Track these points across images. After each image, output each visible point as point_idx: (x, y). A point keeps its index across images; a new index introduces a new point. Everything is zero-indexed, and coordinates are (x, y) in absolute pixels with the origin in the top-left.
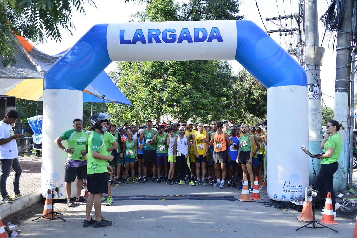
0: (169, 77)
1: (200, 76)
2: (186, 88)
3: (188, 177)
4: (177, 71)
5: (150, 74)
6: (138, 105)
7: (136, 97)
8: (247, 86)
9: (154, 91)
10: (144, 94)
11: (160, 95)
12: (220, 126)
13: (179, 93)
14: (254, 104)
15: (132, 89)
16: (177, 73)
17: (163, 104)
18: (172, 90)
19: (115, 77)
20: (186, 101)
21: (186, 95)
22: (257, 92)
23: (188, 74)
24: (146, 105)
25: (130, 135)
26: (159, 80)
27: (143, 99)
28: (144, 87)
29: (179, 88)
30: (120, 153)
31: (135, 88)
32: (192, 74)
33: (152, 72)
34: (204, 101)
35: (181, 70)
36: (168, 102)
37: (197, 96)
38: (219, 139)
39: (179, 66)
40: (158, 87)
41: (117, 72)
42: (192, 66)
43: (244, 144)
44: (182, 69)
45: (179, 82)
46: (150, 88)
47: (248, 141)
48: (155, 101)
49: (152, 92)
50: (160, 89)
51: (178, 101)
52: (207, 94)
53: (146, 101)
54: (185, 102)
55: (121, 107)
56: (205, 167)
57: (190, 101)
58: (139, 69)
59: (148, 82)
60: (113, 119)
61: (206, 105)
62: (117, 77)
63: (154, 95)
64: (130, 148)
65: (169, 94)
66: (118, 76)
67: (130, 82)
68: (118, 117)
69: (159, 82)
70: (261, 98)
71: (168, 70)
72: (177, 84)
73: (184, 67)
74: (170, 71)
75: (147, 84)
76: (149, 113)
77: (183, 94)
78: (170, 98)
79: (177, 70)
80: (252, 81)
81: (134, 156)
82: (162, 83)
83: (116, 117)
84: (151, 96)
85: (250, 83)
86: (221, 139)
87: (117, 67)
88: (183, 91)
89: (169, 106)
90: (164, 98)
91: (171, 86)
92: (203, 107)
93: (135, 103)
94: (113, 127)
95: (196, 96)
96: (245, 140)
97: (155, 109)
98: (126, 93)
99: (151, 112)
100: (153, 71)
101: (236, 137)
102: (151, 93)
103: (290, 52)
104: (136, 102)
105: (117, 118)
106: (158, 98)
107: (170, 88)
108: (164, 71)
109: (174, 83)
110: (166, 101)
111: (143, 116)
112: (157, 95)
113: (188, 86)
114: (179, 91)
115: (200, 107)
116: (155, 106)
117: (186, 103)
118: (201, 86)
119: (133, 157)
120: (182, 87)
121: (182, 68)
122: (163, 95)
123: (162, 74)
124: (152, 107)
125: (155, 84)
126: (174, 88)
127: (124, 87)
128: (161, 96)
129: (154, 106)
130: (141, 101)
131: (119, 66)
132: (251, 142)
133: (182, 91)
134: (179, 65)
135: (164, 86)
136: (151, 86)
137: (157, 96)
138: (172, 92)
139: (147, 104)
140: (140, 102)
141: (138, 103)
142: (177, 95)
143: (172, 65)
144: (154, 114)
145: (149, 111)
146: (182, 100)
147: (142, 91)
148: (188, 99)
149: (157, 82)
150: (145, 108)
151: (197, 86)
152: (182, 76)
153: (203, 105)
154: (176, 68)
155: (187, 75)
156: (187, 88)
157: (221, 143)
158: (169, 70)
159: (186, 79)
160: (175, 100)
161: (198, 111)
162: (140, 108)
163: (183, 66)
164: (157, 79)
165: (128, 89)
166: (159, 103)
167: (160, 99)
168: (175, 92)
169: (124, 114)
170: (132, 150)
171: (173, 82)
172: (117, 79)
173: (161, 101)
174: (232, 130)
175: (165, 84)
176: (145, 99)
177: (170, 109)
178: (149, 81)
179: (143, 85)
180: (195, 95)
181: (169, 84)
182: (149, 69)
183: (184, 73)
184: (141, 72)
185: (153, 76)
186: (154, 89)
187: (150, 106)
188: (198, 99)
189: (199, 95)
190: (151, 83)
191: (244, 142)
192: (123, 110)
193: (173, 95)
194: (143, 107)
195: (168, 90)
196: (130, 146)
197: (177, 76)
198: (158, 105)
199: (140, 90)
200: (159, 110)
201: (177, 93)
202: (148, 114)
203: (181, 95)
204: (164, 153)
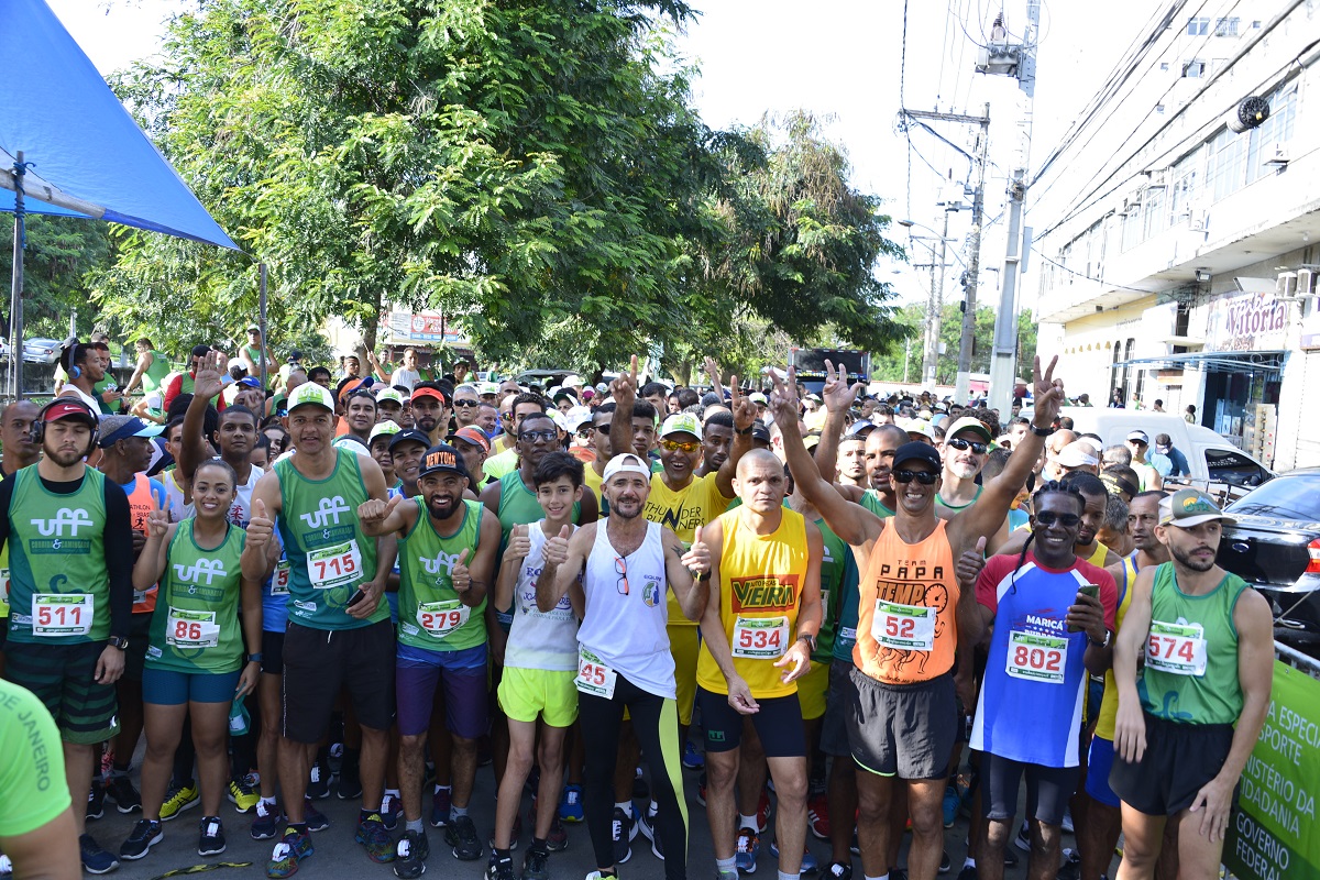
0: (447, 108)
1: (602, 122)
2: (532, 173)
3: (628, 812)
4: (487, 80)
5: (343, 84)
6: (273, 248)
7: (259, 199)
8: (772, 197)
9: (361, 179)
10: (303, 189)
11: (396, 200)
12: (922, 481)
13: (498, 200)
14: (797, 282)
15: (243, 160)
16: (486, 92)
17: (406, 249)
18: (465, 181)
19: (156, 94)
20: (535, 245)
21: (529, 214)
22: (813, 228)
23: (543, 105)
24: (313, 250)
25: (203, 489)
26: (392, 120)
27: (299, 214)
28: (309, 153)
29: (495, 172)
30: (101, 645)
31: (259, 152)
32: (561, 109)
33: (352, 73)
34: (614, 250)
35: (507, 79)
36: (433, 244)
37: (584, 223)
38: (911, 574)
39: (500, 59)
40: (385, 154)
41: (169, 69)
42: (568, 62)
43: (1183, 660)
44: (515, 76)
45: (499, 141)
46: (341, 158)
47: (1226, 638)
48: (366, 233)
49: (350, 183)
50: (395, 167)
51: (486, 243)
52: (629, 216)
53: (313, 229)
54: (530, 249)
55: (178, 251)
56: (804, 792)
57: (550, 248)
58: (280, 52)
59: (328, 129)
60: (137, 308)
61: (620, 271)
62: (164, 97)
63: (361, 199)
64: (198, 594)
65: (446, 200)
66: (170, 88)
67: (232, 121)
68: (162, 297)
69: (391, 132)
70: (825, 255)
71: (440, 71)
72: (488, 149)
73: (526, 68)
74: (456, 76)
75: (324, 138)
76: (330, 295)
77: (517, 205)
78: (447, 225)
79: (493, 76)
80: (792, 180)
81: (226, 656)
82: (407, 137)
83: (151, 298)
84: (341, 205)
85: (784, 187)
86: (930, 574)
87: (165, 42)
88: (518, 189)
89: (442, 263)
90: (414, 216)
91: (455, 156)
92: (607, 279)
93: (252, 233)
94: (70, 426)
95: (581, 225)
96: (1197, 627)
97: (361, 273)
98: (209, 181)
99: (339, 287)
100: (358, 68)
101: (1075, 573)
102: (347, 185)
103: (994, 57)
104: (262, 230)
105: (158, 303)
106: (384, 218)
107: (451, 169)
108: (421, 76)
109: (475, 144)
110: (425, 237)
111: (297, 306)
112: (376, 202)
113: (546, 164)
114: (499, 190)
115: (595, 277)
116: (364, 258)
117: (533, 257)
118: (598, 176)
119: (218, 667)
120: (515, 171)
121: (516, 69)
122: (410, 201)
123: (407, 92)
124: (345, 261)
125: (369, 141)
126: (471, 169)
127: (197, 145)
128: (401, 207)
129: (359, 259)
130: (286, 226)
131: (178, 40)
132: (1246, 647)
133: (510, 191)
134: (503, 54)
135: (416, 153)
136: (344, 148)
137: (377, 207)
138: (460, 191)
139: (320, 246)
140: (279, 228)
141: (271, 237)
142: (485, 210)
143: (464, 46)
144: (357, 304)
145: (328, 282)
146: (512, 235)
147: (293, 175)
148: (539, 232)
149: (379, 129)
150: (304, 267)
151: (580, 170)
152: (515, 114)
153: (609, 269)
154: (485, 67)
155: (539, 107)
156: (537, 176)
157: (932, 611)
158: (450, 70)
159: (530, 130)
160: (469, 236)
161: (588, 298)
162: (281, 265)
163: (524, 59)
164: (381, 114)
165: (218, 159)
166: (387, 245)
167: (393, 222)
168: (476, 193)
169: (194, 286)
170: (219, 611)
171: (472, 138)
172: (167, 107)
173: (398, 233)
174: (1047, 517)
175: (420, 147)
176: (313, 219)
177: (448, 279)
178: (336, 124)
179: (300, 140)
180: (576, 220)
181: (445, 149)
182: (340, 59)
183: (521, 95)
184: (297, 70)
185: (358, 97)
186: (365, 163)
187: (338, 256)
188: (590, 239)
189: (594, 219)
190: (346, 135)
191: (1180, 641)
192: (190, 264)
193: (466, 206)
194: (295, 258)
195: (440, 177)
196: (203, 577)
197: (487, 110)
198: (382, 254)
199: (284, 166)
200: (383, 279)
201: (487, 197)
202: (322, 297)
203: (508, 207)
204: (458, 647)
